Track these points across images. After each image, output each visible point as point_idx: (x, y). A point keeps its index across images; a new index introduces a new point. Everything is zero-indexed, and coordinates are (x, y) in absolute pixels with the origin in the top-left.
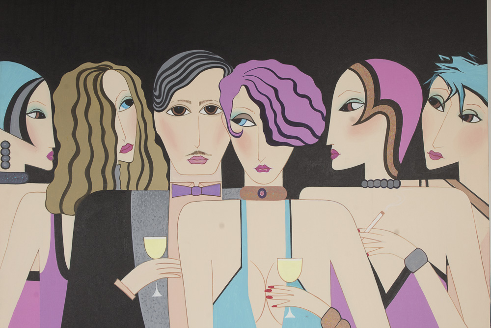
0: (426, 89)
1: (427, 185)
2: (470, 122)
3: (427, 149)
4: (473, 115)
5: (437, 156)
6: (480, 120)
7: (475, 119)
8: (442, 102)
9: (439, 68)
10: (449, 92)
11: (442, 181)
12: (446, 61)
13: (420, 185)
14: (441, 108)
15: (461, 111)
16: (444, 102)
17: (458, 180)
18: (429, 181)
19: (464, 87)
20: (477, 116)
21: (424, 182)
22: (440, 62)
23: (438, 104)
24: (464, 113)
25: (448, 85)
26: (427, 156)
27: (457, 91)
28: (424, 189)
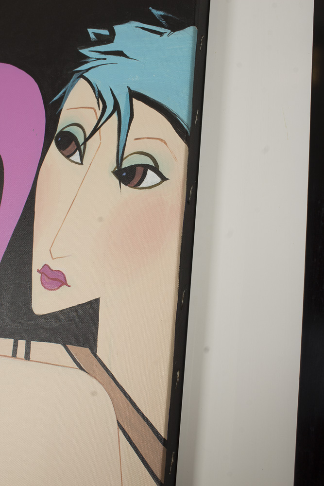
0: (53, 111)
1: (27, 357)
2: (137, 186)
4: (146, 167)
5: (55, 279)
6: (164, 179)
7: (151, 178)
8: (81, 140)
9: (84, 59)
10: (99, 113)
11: (59, 347)
12: (102, 40)
13: (14, 355)
14: (76, 157)
15: (120, 159)
16: (86, 140)
17: (94, 350)
18: (34, 344)
19: (134, 95)
20: (156, 169)
21: (22, 344)
22: (89, 43)
23: (73, 146)
24: (125, 164)
25: (99, 96)
26: (36, 277)
27: (116, 107)
28: (20, 364)
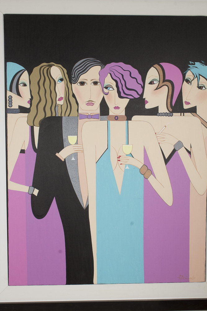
0: (184, 76)
1: (184, 115)
2: (201, 89)
3: (184, 100)
4: (203, 87)
5: (188, 103)
6: (206, 89)
7: (204, 88)
8: (190, 81)
9: (189, 67)
10: (194, 77)
11: (190, 113)
12: (192, 64)
13: (181, 115)
14: (190, 84)
15: (198, 85)
16: (191, 81)
17: (196, 113)
18: (185, 113)
19: (200, 75)
20: (204, 87)
21: (182, 114)
22: (190, 64)
23: (189, 82)
24: (199, 86)
25: (193, 74)
26: (184, 103)
27: (197, 76)
28: (182, 117)
